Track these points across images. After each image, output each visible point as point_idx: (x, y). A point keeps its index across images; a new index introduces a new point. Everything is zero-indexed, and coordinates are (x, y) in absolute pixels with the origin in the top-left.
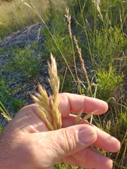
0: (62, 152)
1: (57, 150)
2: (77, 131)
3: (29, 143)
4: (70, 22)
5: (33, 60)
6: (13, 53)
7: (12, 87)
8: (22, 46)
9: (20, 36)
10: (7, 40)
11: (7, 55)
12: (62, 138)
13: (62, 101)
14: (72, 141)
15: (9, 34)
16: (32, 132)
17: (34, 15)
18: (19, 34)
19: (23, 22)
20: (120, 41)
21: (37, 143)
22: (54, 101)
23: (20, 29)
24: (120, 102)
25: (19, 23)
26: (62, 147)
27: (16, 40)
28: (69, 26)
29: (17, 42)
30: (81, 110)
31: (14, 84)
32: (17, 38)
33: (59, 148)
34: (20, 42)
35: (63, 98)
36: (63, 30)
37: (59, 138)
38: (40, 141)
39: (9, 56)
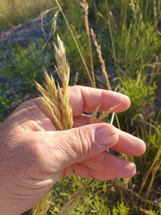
0: (74, 154)
1: (67, 152)
2: (93, 131)
3: (32, 142)
4: (87, 13)
5: (39, 64)
6: (13, 53)
7: (11, 98)
8: (24, 45)
9: (22, 31)
10: (5, 37)
11: (5, 56)
12: (74, 138)
13: (74, 94)
14: (87, 143)
15: (8, 29)
16: (35, 129)
17: (42, 4)
18: (20, 29)
19: (27, 13)
20: (153, 42)
21: (42, 142)
22: (63, 92)
23: (22, 21)
24: (149, 121)
25: (21, 14)
26: (74, 148)
27: (16, 36)
28: (86, 17)
29: (19, 39)
30: (97, 106)
31: (13, 94)
32: (18, 33)
33: (71, 149)
34: (22, 39)
35: (75, 91)
36: (80, 25)
37: (70, 138)
38: (46, 140)
39: (8, 57)
